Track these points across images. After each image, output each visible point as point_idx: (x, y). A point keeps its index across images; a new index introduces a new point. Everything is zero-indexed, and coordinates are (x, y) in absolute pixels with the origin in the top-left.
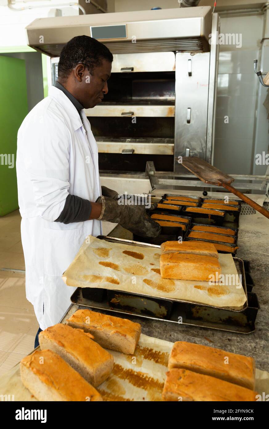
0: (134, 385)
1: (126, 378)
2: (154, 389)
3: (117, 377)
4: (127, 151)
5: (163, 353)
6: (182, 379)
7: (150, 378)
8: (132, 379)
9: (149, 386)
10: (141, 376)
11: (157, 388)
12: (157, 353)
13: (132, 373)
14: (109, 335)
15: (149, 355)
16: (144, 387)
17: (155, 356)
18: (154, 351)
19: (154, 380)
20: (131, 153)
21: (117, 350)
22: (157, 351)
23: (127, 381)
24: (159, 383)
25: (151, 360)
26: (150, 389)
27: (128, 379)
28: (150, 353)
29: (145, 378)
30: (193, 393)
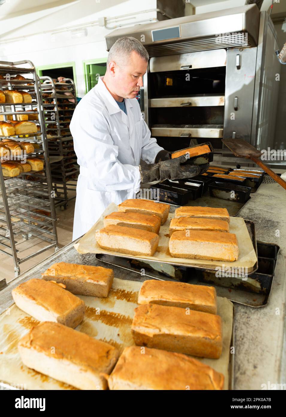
0: (107, 324)
1: (99, 319)
2: (126, 325)
3: (91, 319)
4: (184, 135)
5: (134, 293)
6: (149, 313)
7: (121, 316)
8: (104, 320)
9: (121, 323)
10: (113, 315)
11: (128, 324)
12: (129, 293)
13: (105, 314)
14: (82, 282)
15: (121, 296)
16: (116, 325)
17: (127, 296)
18: (126, 292)
19: (125, 317)
20: (188, 136)
21: (92, 295)
22: (129, 292)
23: (100, 321)
24: (130, 319)
25: (123, 299)
26: (122, 326)
27: (101, 320)
28: (123, 293)
29: (117, 317)
30: (159, 324)
